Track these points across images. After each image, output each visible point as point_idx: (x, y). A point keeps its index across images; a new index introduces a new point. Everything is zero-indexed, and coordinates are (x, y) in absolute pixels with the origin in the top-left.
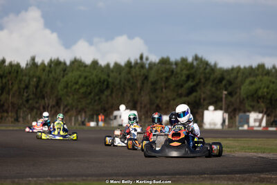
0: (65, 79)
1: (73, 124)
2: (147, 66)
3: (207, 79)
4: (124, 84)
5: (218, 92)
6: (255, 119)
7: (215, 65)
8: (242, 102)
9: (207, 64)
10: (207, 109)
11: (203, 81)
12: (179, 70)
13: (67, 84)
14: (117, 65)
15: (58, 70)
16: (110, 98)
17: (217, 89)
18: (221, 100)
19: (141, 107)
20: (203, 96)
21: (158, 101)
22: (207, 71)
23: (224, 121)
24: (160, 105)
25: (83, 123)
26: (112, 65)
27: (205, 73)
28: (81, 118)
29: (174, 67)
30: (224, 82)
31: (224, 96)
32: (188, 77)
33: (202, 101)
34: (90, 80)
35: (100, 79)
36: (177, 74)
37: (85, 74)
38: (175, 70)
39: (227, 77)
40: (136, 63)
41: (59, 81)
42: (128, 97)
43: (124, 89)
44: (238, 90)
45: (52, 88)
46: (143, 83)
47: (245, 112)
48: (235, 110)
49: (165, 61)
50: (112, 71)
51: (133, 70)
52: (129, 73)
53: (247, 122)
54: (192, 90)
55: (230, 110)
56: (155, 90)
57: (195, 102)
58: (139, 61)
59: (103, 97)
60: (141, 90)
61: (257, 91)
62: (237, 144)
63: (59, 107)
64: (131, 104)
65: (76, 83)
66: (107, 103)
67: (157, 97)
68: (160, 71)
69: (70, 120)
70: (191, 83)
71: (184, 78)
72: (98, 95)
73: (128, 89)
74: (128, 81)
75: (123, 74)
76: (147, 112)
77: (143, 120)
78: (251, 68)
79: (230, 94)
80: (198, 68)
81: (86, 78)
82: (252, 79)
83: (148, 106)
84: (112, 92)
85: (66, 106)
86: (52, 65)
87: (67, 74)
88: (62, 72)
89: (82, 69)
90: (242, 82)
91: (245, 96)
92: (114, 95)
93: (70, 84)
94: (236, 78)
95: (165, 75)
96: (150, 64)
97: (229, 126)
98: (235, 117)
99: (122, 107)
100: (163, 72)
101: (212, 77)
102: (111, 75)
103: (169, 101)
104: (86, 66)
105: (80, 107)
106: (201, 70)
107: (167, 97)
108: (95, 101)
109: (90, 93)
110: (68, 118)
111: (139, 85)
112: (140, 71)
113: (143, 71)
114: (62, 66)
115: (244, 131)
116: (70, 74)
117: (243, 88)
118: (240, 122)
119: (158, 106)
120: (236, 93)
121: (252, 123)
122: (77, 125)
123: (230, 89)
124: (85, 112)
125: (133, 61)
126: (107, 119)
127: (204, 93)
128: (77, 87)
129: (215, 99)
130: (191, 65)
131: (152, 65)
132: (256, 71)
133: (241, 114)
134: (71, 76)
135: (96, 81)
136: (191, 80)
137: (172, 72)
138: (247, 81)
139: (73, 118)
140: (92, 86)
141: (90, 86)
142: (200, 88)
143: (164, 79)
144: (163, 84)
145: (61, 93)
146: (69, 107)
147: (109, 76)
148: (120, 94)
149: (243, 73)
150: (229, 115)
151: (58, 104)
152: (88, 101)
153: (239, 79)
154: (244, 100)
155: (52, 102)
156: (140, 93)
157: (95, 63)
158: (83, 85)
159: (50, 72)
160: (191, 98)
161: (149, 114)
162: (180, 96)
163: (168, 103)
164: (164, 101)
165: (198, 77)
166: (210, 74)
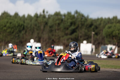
2: (47, 17)
3: (83, 25)
5: (89, 33)
7: (88, 16)
8: (103, 39)
9: (83, 16)
10: (82, 43)
11: (80, 26)
12: (66, 19)
14: (29, 16)
16: (25, 35)
17: (88, 31)
18: (91, 37)
19: (43, 41)
20: (80, 35)
21: (53, 38)
22: (83, 20)
23: (92, 50)
24: (55, 40)
26: (26, 16)
27: (81, 21)
29: (63, 17)
30: (93, 27)
31: (92, 35)
32: (71, 24)
33: (79, 37)
34: (13, 24)
35: (19, 24)
36: (65, 21)
37: (10, 21)
38: (64, 19)
39: (95, 24)
40: (41, 15)
42: (35, 34)
43: (33, 30)
44: (101, 32)
46: (44, 27)
47: (105, 44)
48: (98, 44)
49: (57, 14)
50: (26, 19)
51: (39, 19)
52: (36, 20)
54: (73, 31)
55: (96, 43)
56: (51, 31)
57: (75, 38)
58: (42, 14)
59: (21, 35)
60: (43, 30)
61: (112, 32)
64: (37, 39)
65: (5, 26)
66: (23, 38)
67: (53, 35)
69: (1, 48)
70: (73, 27)
71: (69, 24)
72: (18, 33)
73: (35, 30)
74: (36, 25)
75: (33, 21)
76: (46, 44)
78: (109, 19)
79: (96, 34)
80: (77, 19)
81: (11, 23)
82: (109, 25)
83: (47, 40)
84: (26, 32)
89: (9, 18)
90: (104, 27)
91: (105, 35)
92: (27, 33)
93: (1, 27)
94: (100, 24)
95: (58, 22)
96: (49, 16)
97: (95, 53)
98: (99, 48)
100: (56, 20)
101: (86, 24)
102: (26, 21)
103: (60, 37)
104: (11, 16)
105: (7, 40)
106: (79, 20)
107: (58, 35)
108: (16, 37)
109: (13, 32)
111: (42, 28)
112: (43, 20)
113: (45, 20)
117: (104, 30)
119: (53, 40)
120: (100, 33)
125: (39, 14)
126: (23, 48)
127: (81, 33)
128: (6, 28)
129: (87, 37)
130: (74, 16)
131: (50, 16)
132: (112, 21)
133: (103, 46)
134: (2, 22)
135: (17, 25)
136: (73, 25)
137: (62, 20)
138: (107, 27)
141: (13, 28)
142: (79, 30)
143: (57, 24)
144: (56, 28)
147: (24, 22)
148: (31, 33)
149: (104, 22)
150: (95, 47)
152: (12, 37)
153: (102, 25)
154: (104, 37)
156: (42, 33)
157: (16, 15)
158: (9, 28)
160: (73, 36)
161: (48, 45)
162: (67, 34)
163: (59, 39)
164: (57, 38)
165: (77, 23)
166: (85, 22)
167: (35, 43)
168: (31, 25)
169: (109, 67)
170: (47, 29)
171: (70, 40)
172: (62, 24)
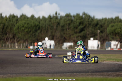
0: (17, 24)
1: (21, 47)
2: (59, 18)
3: (90, 24)
4: (47, 27)
5: (95, 31)
6: (114, 44)
7: (94, 17)
8: (107, 36)
9: (90, 16)
10: (90, 39)
11: (88, 25)
12: (75, 20)
13: (19, 27)
14: (44, 17)
15: (14, 20)
16: (40, 34)
17: (95, 30)
18: (97, 35)
19: (56, 39)
20: (88, 33)
21: (65, 36)
23: (98, 46)
24: (66, 38)
25: (27, 47)
26: (41, 18)
27: (89, 21)
28: (26, 44)
29: (73, 18)
30: (98, 26)
31: (98, 33)
32: (80, 23)
33: (87, 35)
34: (30, 25)
35: (35, 24)
36: (74, 22)
37: (27, 22)
38: (73, 20)
39: (100, 23)
40: (54, 17)
41: (14, 26)
42: (49, 33)
43: (48, 29)
44: (106, 30)
45: (11, 29)
46: (57, 27)
47: (109, 41)
48: (104, 40)
49: (68, 16)
50: (41, 20)
51: (52, 20)
52: (50, 21)
53: (110, 46)
54: (82, 30)
55: (101, 40)
56: (63, 30)
57: (84, 36)
58: (55, 15)
59: (37, 34)
60: (56, 30)
61: (115, 30)
62: (105, 57)
63: (15, 39)
64: (51, 37)
65: (23, 27)
66: (39, 37)
67: (64, 34)
68: (66, 21)
69: (20, 45)
70: (81, 27)
71: (78, 24)
72: (34, 33)
73: (49, 29)
74: (50, 25)
76: (59, 41)
77: (57, 45)
78: (112, 19)
79: (101, 32)
80: (85, 19)
81: (28, 24)
82: (112, 24)
83: (60, 38)
84: (41, 31)
85: (18, 38)
86: (11, 17)
87: (18, 22)
88: (16, 21)
89: (26, 19)
90: (108, 26)
91: (109, 33)
92: (42, 32)
93: (20, 27)
94: (104, 24)
95: (68, 22)
97: (101, 48)
98: (104, 43)
99: (47, 39)
100: (67, 21)
101: (92, 23)
102: (41, 22)
103: (70, 35)
104: (28, 18)
105: (25, 39)
106: (87, 20)
107: (69, 34)
108: (33, 35)
109: (30, 32)
110: (19, 44)
111: (55, 27)
113: (57, 20)
114: (16, 18)
115: (108, 51)
116: (20, 22)
117: (108, 29)
118: (106, 46)
119: (65, 38)
120: (104, 31)
121: (112, 46)
122: (24, 48)
123: (101, 29)
124: (28, 41)
125: (52, 16)
127: (88, 31)
128: (24, 28)
129: (94, 35)
130: (82, 17)
131: (61, 17)
133: (107, 42)
134: (20, 23)
135: (33, 25)
136: (81, 25)
137: (72, 21)
138: (110, 25)
139: (22, 44)
140: (31, 28)
141: (29, 28)
142: (86, 29)
143: (68, 24)
144: (67, 27)
145: (15, 31)
146: (19, 39)
147: (40, 23)
148: (45, 32)
149: (108, 21)
150: (101, 43)
151: (14, 37)
152: (29, 36)
153: (106, 24)
154: (108, 34)
155: (11, 36)
156: (55, 32)
157: (33, 16)
158: (27, 28)
159: (10, 21)
160: (82, 34)
161: (60, 42)
162: (76, 33)
163: (70, 36)
164: (68, 36)
165: (85, 23)
166: (91, 22)
167: (49, 41)
168: (45, 25)
169: (113, 60)
170: (60, 28)
171: (79, 37)
172: (72, 24)
